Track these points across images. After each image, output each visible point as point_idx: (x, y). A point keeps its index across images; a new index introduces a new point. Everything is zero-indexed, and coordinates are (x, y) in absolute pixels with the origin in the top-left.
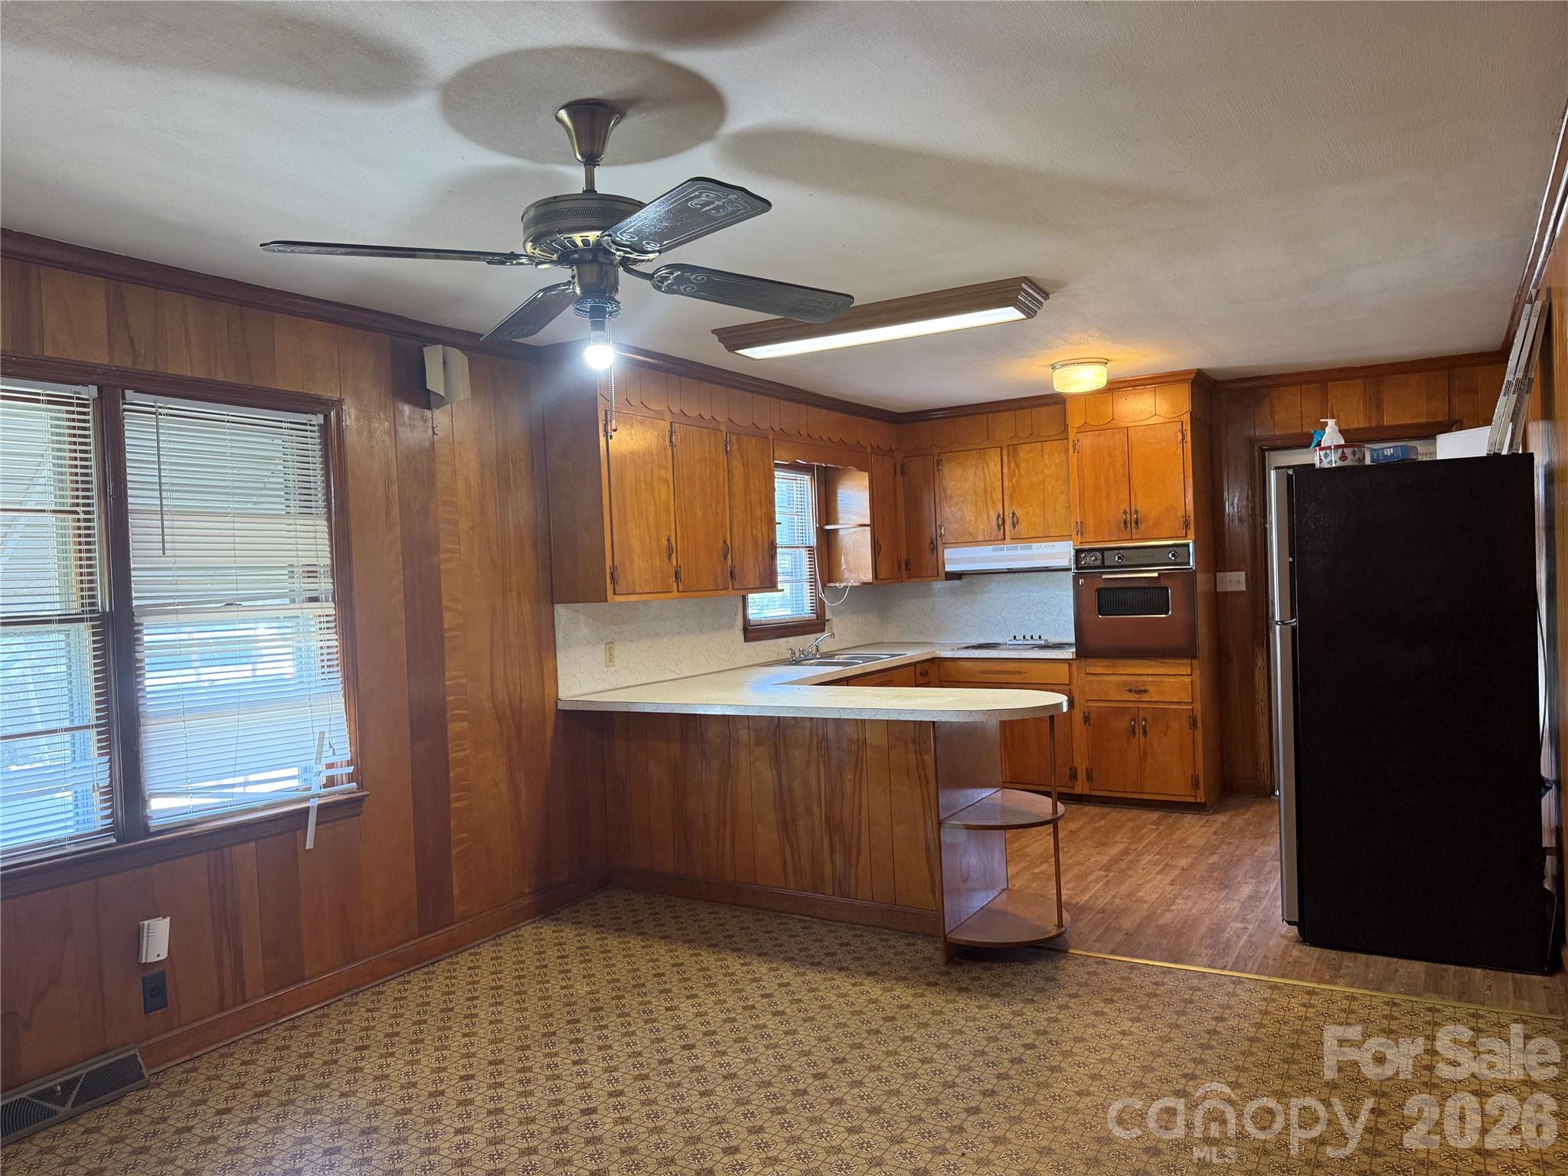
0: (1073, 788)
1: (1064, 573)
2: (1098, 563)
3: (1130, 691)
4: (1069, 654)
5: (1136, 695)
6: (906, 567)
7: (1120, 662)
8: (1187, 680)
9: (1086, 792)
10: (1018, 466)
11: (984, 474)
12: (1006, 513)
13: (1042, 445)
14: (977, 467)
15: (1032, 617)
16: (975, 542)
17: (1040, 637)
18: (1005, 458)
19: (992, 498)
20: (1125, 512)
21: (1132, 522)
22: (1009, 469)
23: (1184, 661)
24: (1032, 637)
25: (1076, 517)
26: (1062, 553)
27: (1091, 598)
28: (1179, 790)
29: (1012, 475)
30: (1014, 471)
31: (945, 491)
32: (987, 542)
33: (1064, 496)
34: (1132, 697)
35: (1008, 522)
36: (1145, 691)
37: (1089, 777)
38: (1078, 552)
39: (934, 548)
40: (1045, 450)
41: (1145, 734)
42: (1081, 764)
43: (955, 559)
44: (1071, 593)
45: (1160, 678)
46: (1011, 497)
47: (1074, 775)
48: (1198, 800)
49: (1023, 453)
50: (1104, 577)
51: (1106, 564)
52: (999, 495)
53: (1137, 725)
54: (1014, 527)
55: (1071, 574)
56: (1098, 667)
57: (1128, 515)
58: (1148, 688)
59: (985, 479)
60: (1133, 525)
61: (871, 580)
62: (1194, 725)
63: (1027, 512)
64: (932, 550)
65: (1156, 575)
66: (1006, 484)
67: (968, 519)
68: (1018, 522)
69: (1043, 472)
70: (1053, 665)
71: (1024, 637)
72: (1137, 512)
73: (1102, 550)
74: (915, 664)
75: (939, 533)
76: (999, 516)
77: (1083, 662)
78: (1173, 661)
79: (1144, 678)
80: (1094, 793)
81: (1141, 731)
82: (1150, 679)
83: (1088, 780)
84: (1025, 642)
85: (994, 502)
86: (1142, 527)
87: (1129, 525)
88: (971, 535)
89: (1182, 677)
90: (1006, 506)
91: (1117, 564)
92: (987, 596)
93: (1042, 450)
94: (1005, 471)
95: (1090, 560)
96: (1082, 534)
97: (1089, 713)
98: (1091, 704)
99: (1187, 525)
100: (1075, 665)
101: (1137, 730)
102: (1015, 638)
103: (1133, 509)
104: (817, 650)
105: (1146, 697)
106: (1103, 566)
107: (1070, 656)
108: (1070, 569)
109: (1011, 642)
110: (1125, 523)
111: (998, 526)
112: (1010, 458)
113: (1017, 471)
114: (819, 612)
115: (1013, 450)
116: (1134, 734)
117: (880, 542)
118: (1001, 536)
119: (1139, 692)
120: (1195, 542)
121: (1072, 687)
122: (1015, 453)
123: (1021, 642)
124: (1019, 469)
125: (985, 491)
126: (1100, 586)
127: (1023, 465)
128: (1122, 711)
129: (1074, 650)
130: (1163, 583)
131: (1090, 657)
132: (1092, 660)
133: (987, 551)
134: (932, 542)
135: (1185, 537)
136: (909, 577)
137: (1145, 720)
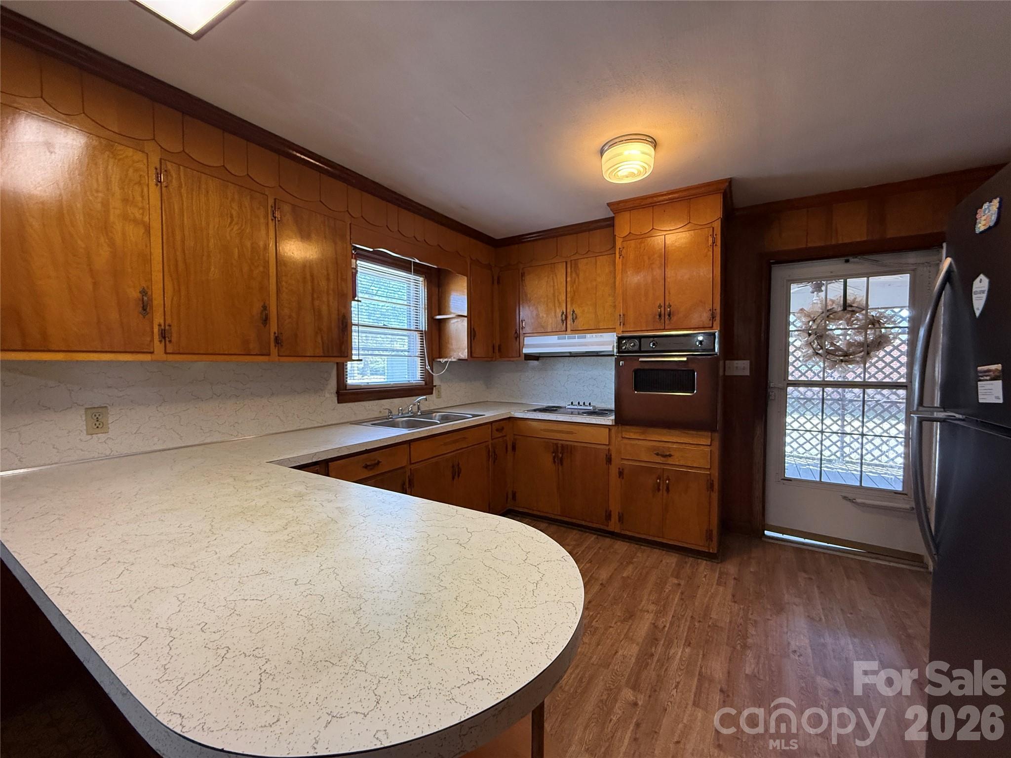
0: (608, 526)
1: (610, 358)
2: (636, 348)
3: (657, 454)
4: (609, 420)
5: (662, 458)
6: (499, 350)
7: (651, 430)
8: (708, 449)
9: (617, 530)
10: (578, 275)
11: (554, 283)
12: (568, 311)
13: (596, 259)
14: (548, 278)
15: (586, 388)
16: (545, 333)
17: (590, 404)
18: (569, 270)
19: (558, 300)
20: (660, 307)
21: (666, 316)
22: (571, 278)
23: (706, 433)
24: (584, 403)
25: (620, 312)
26: (607, 342)
27: (631, 376)
28: (696, 541)
29: (573, 282)
30: (575, 279)
31: (526, 295)
32: (553, 332)
33: (610, 298)
34: (659, 459)
35: (570, 318)
36: (670, 456)
37: (621, 519)
38: (620, 339)
39: (517, 337)
40: (598, 263)
41: (668, 490)
42: (615, 508)
43: (532, 344)
44: (613, 373)
45: (683, 446)
46: (572, 300)
47: (608, 516)
48: (711, 551)
49: (582, 264)
50: (641, 359)
51: (642, 350)
52: (564, 298)
53: (662, 482)
54: (574, 321)
55: (614, 358)
56: (632, 433)
57: (663, 309)
58: (672, 453)
59: (554, 286)
60: (667, 317)
61: (466, 358)
62: (711, 487)
63: (584, 311)
64: (516, 338)
65: (685, 359)
66: (569, 289)
67: (541, 315)
68: (576, 317)
69: (595, 280)
70: (595, 428)
71: (579, 403)
72: (670, 306)
73: (640, 338)
74: (491, 423)
75: (521, 326)
76: (563, 313)
77: (620, 428)
78: (694, 432)
79: (670, 445)
80: (623, 532)
81: (665, 488)
82: (675, 446)
83: (619, 521)
84: (579, 407)
85: (560, 303)
86: (674, 319)
87: (663, 318)
88: (543, 327)
89: (702, 447)
90: (569, 306)
91: (652, 349)
92: (556, 372)
93: (596, 262)
94: (569, 279)
95: (630, 345)
96: (624, 324)
97: (623, 469)
98: (626, 462)
99: (713, 317)
100: (614, 430)
101: (661, 488)
102: (572, 403)
103: (667, 304)
104: (419, 409)
105: (670, 461)
106: (640, 351)
107: (610, 423)
108: (613, 355)
109: (569, 407)
110: (660, 316)
111: (562, 321)
112: (573, 269)
113: (577, 280)
114: (428, 380)
115: (575, 265)
116: (659, 490)
117: (475, 329)
118: (564, 328)
119: (665, 456)
120: (720, 332)
121: (611, 447)
122: (576, 265)
123: (576, 407)
124: (578, 278)
125: (554, 295)
126: (636, 368)
127: (581, 275)
128: (650, 470)
129: (613, 417)
130: (691, 366)
131: (627, 425)
132: (628, 427)
133: (553, 339)
134: (516, 332)
135: (712, 328)
136: (501, 357)
137: (669, 480)
